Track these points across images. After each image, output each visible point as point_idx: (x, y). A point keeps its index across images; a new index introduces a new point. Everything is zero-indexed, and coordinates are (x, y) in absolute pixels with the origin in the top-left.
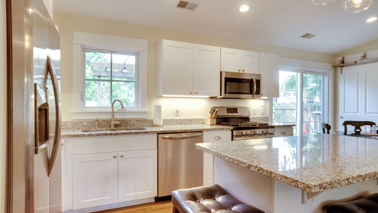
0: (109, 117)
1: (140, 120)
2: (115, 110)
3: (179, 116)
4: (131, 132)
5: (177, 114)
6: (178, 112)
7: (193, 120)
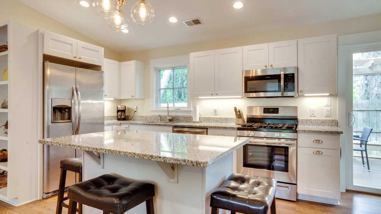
0: (166, 114)
1: (186, 117)
2: (169, 110)
3: (217, 115)
4: (156, 124)
5: (216, 113)
6: (215, 111)
7: (228, 119)
